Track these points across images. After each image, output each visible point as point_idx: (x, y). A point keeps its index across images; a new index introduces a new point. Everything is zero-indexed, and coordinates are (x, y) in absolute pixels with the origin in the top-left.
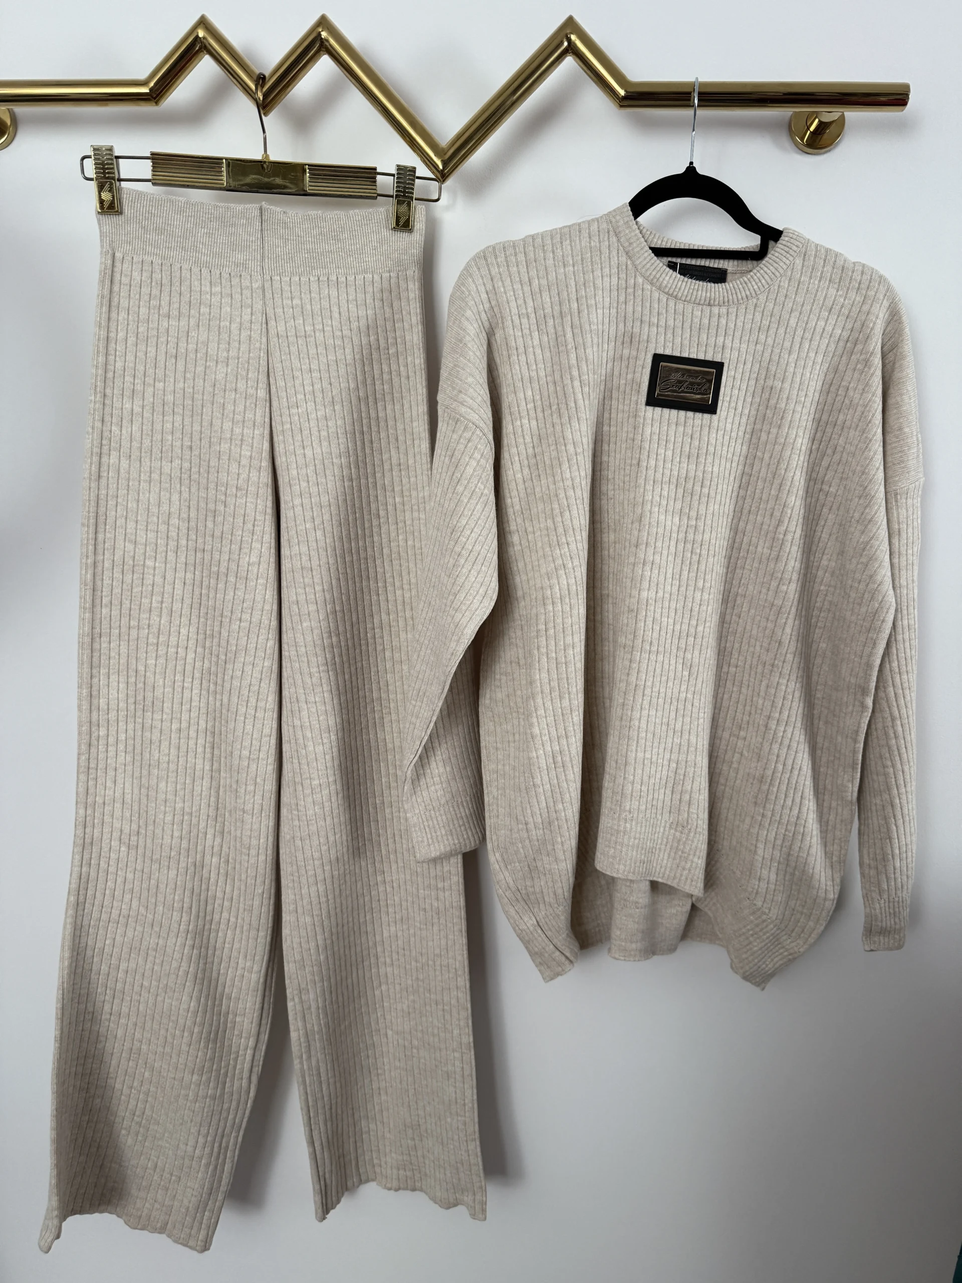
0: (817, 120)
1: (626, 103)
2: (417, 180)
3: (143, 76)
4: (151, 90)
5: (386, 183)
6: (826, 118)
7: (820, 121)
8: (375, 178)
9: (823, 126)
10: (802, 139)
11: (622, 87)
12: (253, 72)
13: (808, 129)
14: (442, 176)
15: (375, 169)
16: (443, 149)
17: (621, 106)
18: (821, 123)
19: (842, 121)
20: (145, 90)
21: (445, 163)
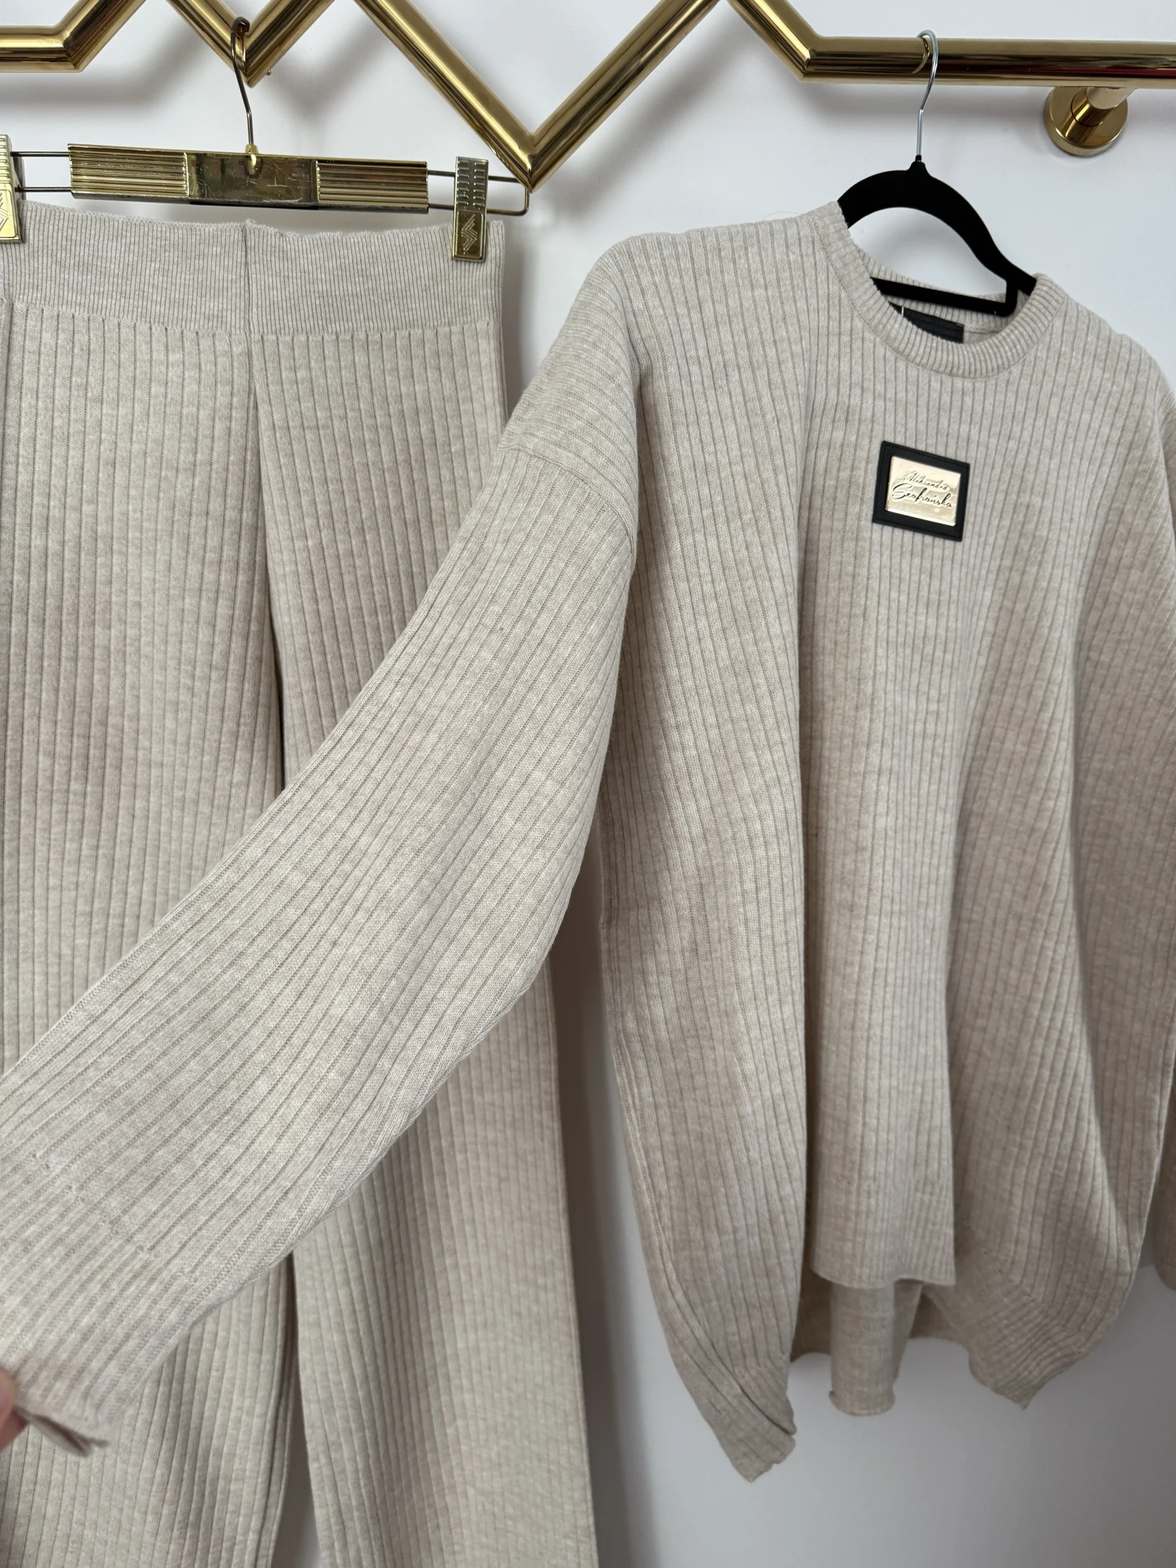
0: (1087, 107)
1: (811, 69)
2: (490, 183)
3: (53, 21)
4: (66, 43)
5: (440, 188)
8: (424, 179)
9: (1095, 116)
10: (1063, 133)
11: (806, 45)
12: (230, 17)
13: (1074, 116)
14: (531, 180)
15: (424, 165)
16: (532, 138)
17: (807, 74)
18: (1091, 109)
20: (56, 43)
21: (535, 160)
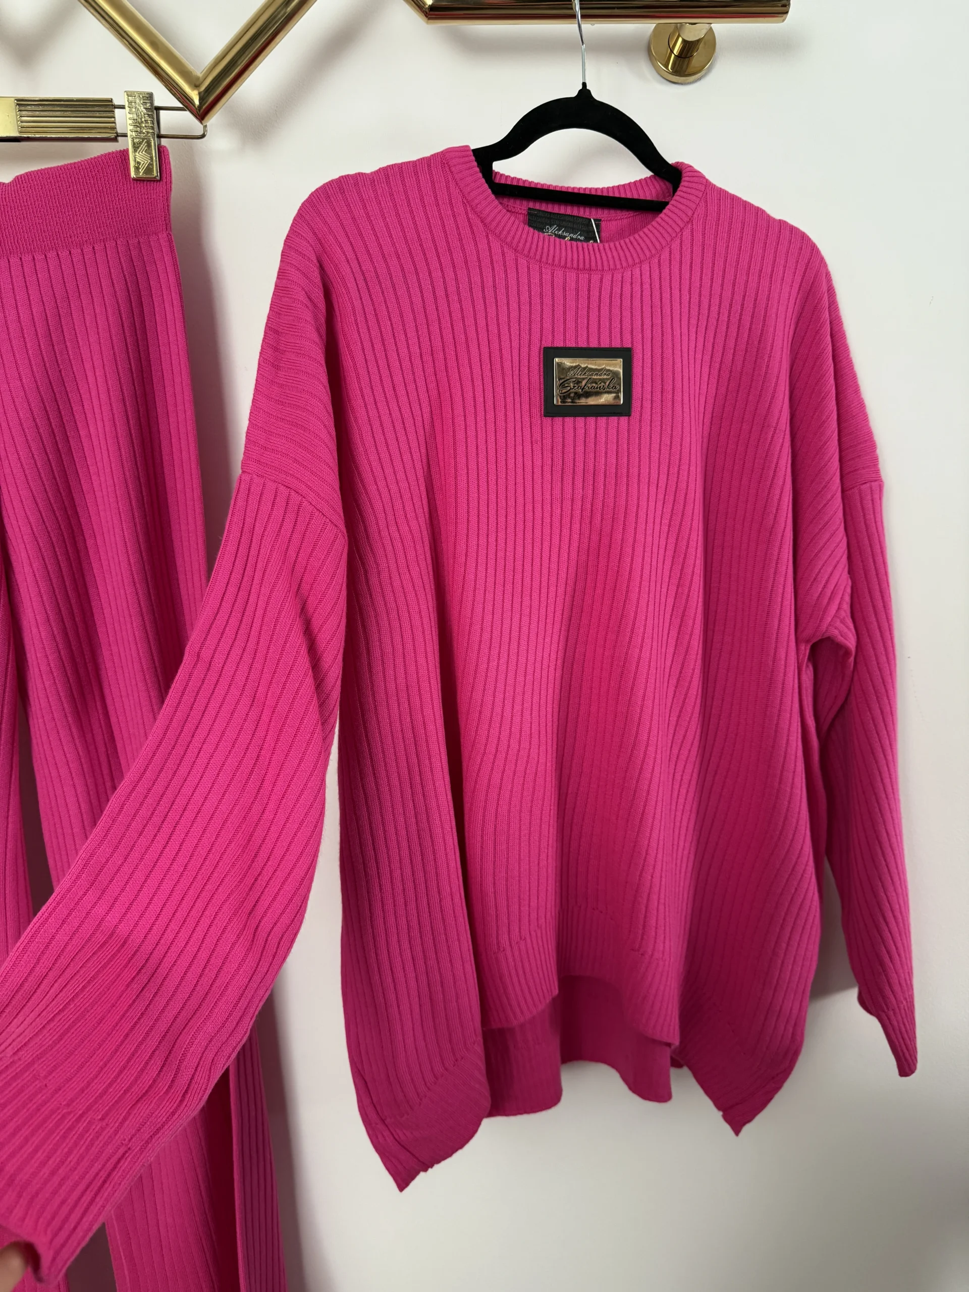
0: (680, 40)
1: (436, 14)
2: (162, 113)
6: (691, 38)
7: (684, 41)
8: (112, 112)
9: (689, 48)
10: (665, 65)
13: (672, 52)
14: (202, 114)
16: (198, 77)
17: (429, 19)
18: (685, 42)
19: (710, 40)
21: (202, 96)
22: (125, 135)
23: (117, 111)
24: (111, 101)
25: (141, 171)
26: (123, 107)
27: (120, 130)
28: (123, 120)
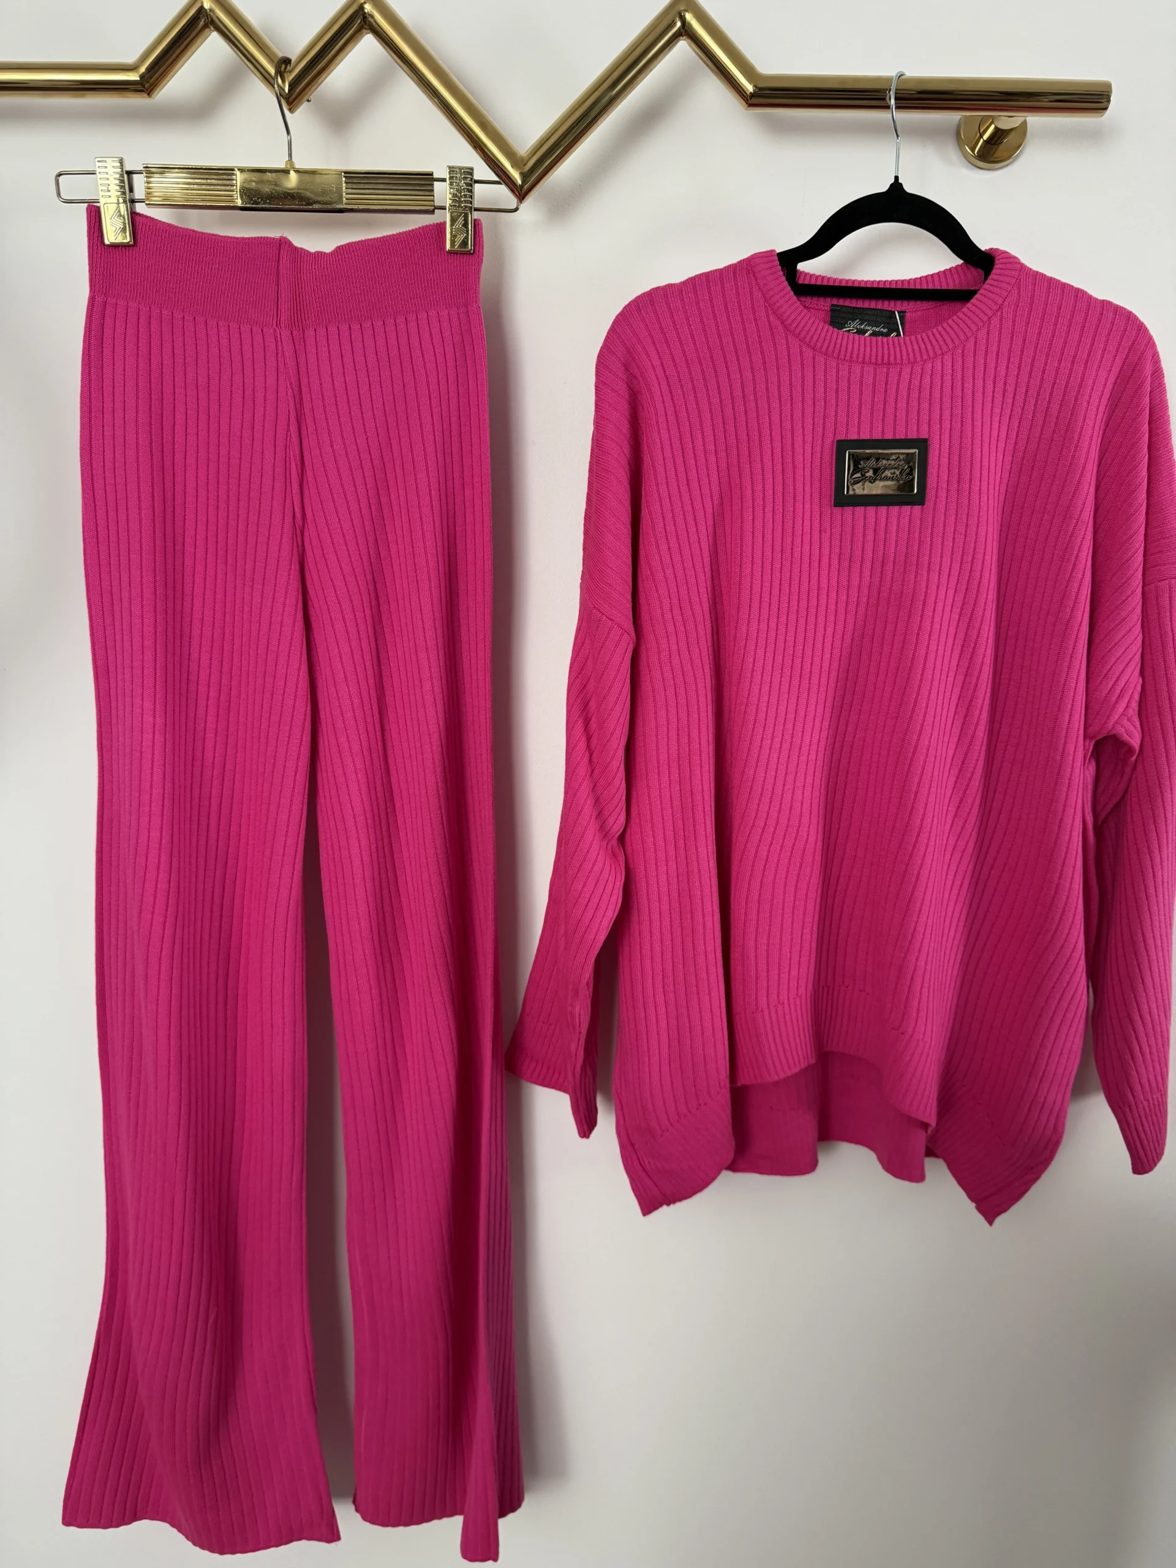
0: (993, 127)
1: (754, 101)
4: (142, 76)
6: (1004, 124)
7: (996, 128)
8: (431, 185)
9: (999, 134)
10: (973, 150)
11: (750, 82)
12: (274, 54)
13: (981, 136)
14: (521, 193)
16: (522, 159)
17: (751, 105)
19: (1023, 127)
20: (134, 77)
21: (525, 176)
22: (443, 208)
23: (436, 184)
24: (432, 174)
25: (457, 244)
26: (444, 180)
27: (437, 204)
28: (442, 192)
